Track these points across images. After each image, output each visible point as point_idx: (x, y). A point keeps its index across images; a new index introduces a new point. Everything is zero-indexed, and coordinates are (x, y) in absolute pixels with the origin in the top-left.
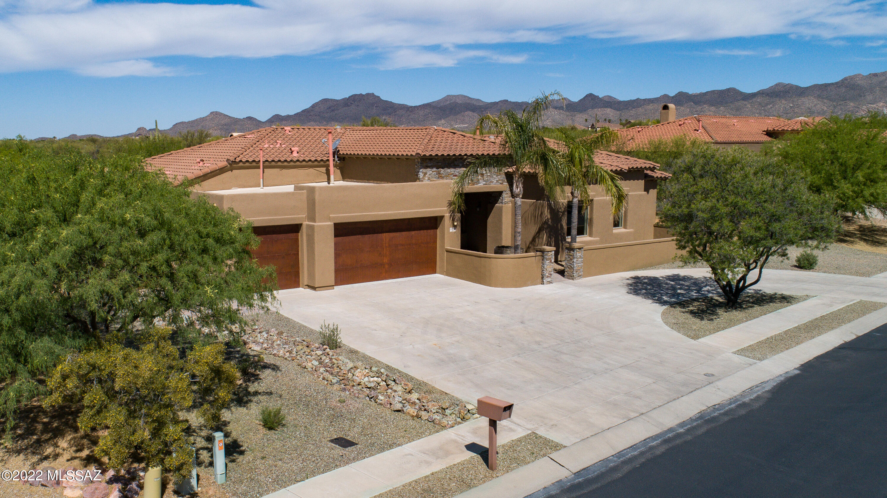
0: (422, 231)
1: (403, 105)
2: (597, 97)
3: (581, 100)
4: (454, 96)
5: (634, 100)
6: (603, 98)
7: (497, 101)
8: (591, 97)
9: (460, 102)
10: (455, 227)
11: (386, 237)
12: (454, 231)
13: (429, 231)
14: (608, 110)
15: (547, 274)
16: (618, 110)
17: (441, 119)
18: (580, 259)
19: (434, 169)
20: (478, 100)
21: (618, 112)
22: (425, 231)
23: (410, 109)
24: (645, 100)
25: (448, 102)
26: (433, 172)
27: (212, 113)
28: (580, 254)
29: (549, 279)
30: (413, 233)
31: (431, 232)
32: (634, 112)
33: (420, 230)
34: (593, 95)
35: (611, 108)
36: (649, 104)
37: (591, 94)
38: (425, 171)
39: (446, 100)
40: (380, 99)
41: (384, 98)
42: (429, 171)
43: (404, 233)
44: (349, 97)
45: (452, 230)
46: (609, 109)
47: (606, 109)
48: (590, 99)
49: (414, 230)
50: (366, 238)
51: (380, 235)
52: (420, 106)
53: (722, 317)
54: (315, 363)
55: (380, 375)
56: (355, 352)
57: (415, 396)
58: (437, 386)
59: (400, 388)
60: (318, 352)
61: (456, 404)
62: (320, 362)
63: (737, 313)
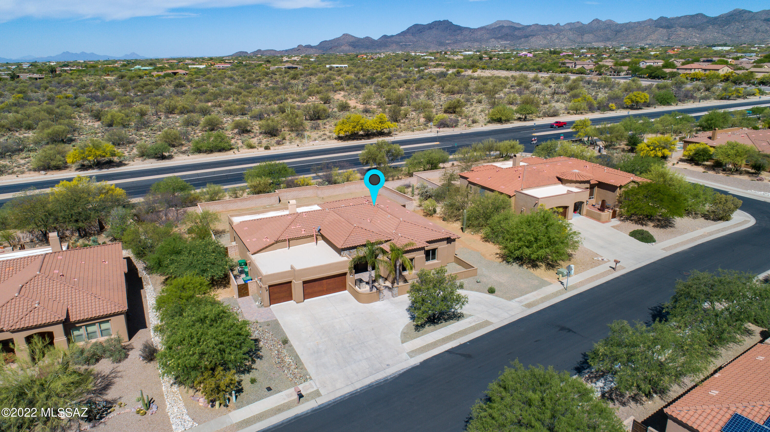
0: (339, 277)
2: (601, 21)
3: (590, 23)
4: (501, 21)
6: (605, 22)
9: (506, 25)
10: (352, 275)
11: (324, 281)
12: (352, 277)
13: (343, 277)
17: (491, 38)
18: (396, 291)
22: (341, 277)
23: (472, 31)
25: (497, 26)
26: (347, 252)
27: (344, 35)
28: (396, 289)
29: (382, 299)
30: (336, 278)
39: (497, 24)
41: (454, 23)
42: (345, 252)
43: (332, 279)
44: (432, 23)
48: (596, 22)
50: (317, 283)
51: (322, 281)
52: (478, 28)
53: (425, 329)
54: (276, 352)
55: (292, 359)
56: (291, 346)
57: (296, 370)
58: (306, 366)
59: (293, 367)
60: (279, 346)
61: (305, 375)
62: (278, 351)
63: (432, 327)
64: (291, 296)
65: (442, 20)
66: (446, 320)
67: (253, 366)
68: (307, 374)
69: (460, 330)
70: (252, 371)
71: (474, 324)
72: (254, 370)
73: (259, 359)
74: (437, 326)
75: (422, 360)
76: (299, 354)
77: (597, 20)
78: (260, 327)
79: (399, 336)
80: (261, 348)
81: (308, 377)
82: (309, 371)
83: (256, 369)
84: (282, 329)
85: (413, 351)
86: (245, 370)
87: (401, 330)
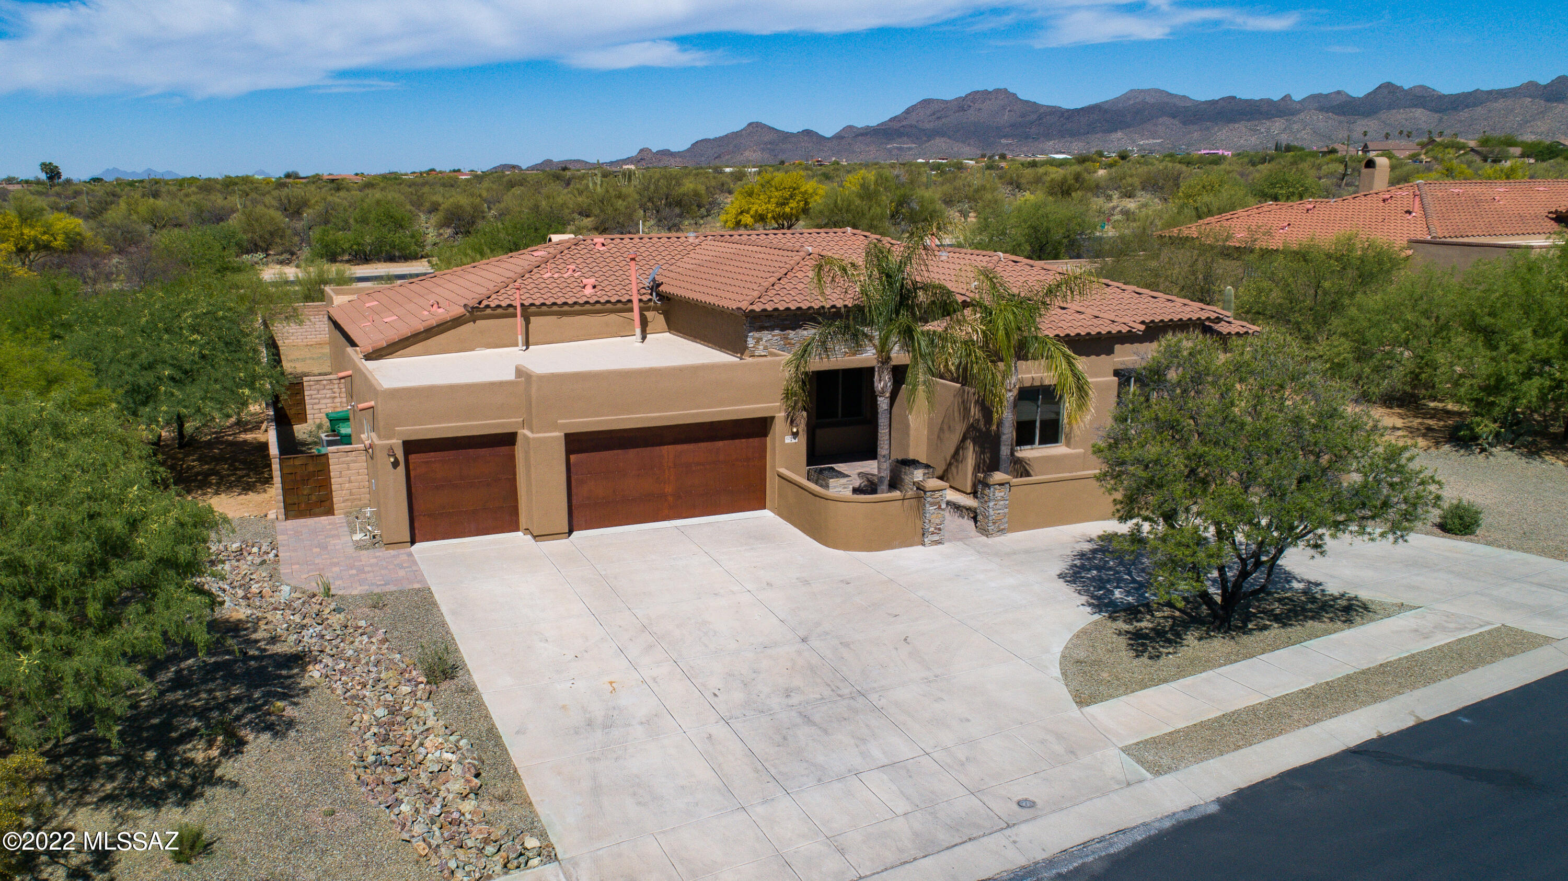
0: (737, 441)
1: (1055, 107)
2: (1400, 88)
3: (1369, 94)
4: (1142, 91)
5: (1470, 94)
6: (1411, 89)
7: (1217, 99)
8: (1388, 88)
9: (1153, 101)
10: (795, 435)
11: (668, 452)
12: (794, 441)
13: (751, 440)
14: (1419, 113)
15: (932, 529)
16: (1436, 112)
17: (1115, 130)
18: (1002, 503)
19: (777, 332)
20: (1185, 97)
21: (1436, 116)
22: (744, 440)
23: (1066, 114)
24: (1490, 92)
25: (1131, 102)
26: (773, 336)
27: (750, 124)
28: (1002, 494)
29: (936, 538)
30: (720, 444)
31: (754, 442)
32: (1466, 115)
33: (732, 439)
34: (1393, 85)
35: (1424, 108)
36: (1496, 99)
37: (1389, 83)
38: (757, 335)
39: (1129, 99)
40: (1017, 98)
41: (1022, 96)
42: (766, 336)
43: (702, 445)
44: (966, 96)
45: (789, 440)
46: (1419, 111)
47: (1413, 110)
48: (1386, 91)
49: (722, 439)
50: (632, 454)
51: (658, 448)
52: (1082, 109)
53: (1183, 652)
54: (381, 712)
55: (456, 749)
56: (469, 690)
57: (468, 806)
58: (529, 785)
59: (457, 786)
60: (405, 689)
61: (515, 834)
62: (393, 711)
63: (1219, 644)
64: (514, 511)
65: (990, 90)
66: (1283, 620)
67: (227, 769)
68: (533, 826)
69: (1381, 659)
70: (209, 792)
71: (1441, 640)
72: (220, 791)
73: (266, 737)
74: (1245, 639)
75: (1226, 789)
76: (501, 729)
77: (1388, 85)
78: (338, 610)
79: (1056, 672)
80: (306, 691)
81: (532, 843)
82: (544, 811)
83: (234, 785)
84: (444, 624)
85: (1155, 743)
86: (173, 786)
87: (1057, 649)
